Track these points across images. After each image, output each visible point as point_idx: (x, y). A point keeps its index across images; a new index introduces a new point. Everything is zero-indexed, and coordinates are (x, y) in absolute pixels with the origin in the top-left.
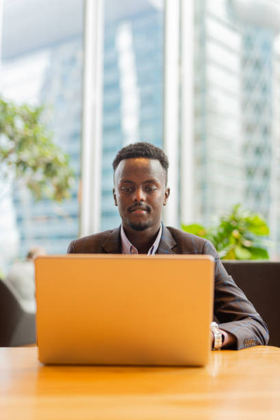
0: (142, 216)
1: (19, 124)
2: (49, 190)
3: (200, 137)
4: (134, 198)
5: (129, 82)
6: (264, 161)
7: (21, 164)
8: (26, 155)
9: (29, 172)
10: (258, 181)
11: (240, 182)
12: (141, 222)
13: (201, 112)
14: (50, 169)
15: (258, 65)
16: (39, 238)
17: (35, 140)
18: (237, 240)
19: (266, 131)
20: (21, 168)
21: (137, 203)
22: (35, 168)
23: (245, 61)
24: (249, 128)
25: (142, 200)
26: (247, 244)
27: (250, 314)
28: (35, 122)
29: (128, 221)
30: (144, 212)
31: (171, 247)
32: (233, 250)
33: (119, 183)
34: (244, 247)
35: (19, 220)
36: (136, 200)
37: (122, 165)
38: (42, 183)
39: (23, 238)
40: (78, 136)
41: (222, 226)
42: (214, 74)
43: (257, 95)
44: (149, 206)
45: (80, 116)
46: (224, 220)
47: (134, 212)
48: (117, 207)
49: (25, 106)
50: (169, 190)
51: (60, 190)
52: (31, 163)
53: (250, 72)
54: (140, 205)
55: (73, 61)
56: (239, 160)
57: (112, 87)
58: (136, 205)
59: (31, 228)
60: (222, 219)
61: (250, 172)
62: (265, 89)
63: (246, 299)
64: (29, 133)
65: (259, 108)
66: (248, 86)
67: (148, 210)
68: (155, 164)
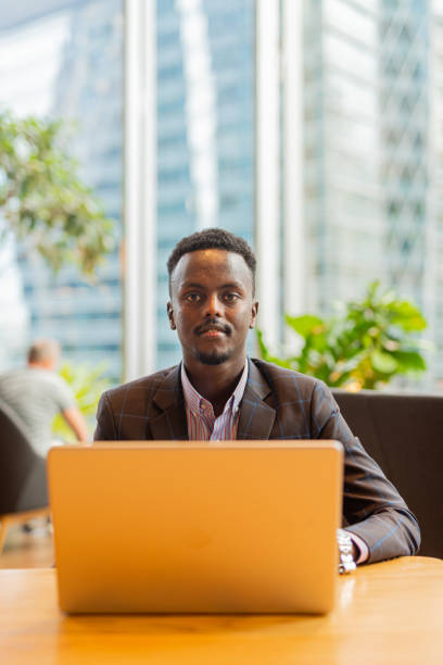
0: (217, 340)
1: (23, 149)
2: (73, 257)
3: (313, 153)
4: (204, 311)
5: (198, 65)
6: (416, 190)
7: (27, 215)
8: (34, 201)
9: (40, 228)
10: (405, 223)
11: (377, 223)
12: (215, 351)
13: (315, 113)
14: (73, 224)
15: (406, 34)
16: (60, 318)
17: (49, 176)
18: (375, 340)
19: (419, 141)
20: (28, 222)
21: (210, 318)
22: (49, 223)
23: (385, 27)
24: (391, 138)
25: (218, 315)
26: (391, 346)
27: (391, 502)
28: (48, 147)
29: (194, 350)
30: (221, 335)
31: (262, 397)
32: (369, 359)
33: (180, 288)
34: (385, 351)
35: (28, 290)
36: (208, 315)
37: (184, 261)
38: (61, 246)
39: (34, 319)
40: (117, 153)
41: (350, 317)
42: (335, 50)
43: (404, 84)
44: (229, 324)
45: (121, 120)
46: (355, 307)
47: (204, 335)
48: (176, 331)
49: (31, 122)
50: (257, 305)
51: (90, 256)
52: (43, 214)
53: (393, 46)
54: (214, 322)
55: (108, 29)
56: (375, 190)
57: (170, 73)
58: (209, 321)
59: (46, 303)
60: (351, 306)
61: (393, 209)
62: (417, 73)
63: (382, 475)
64: (39, 167)
65: (408, 104)
66: (390, 69)
67: (227, 331)
68: (235, 261)
